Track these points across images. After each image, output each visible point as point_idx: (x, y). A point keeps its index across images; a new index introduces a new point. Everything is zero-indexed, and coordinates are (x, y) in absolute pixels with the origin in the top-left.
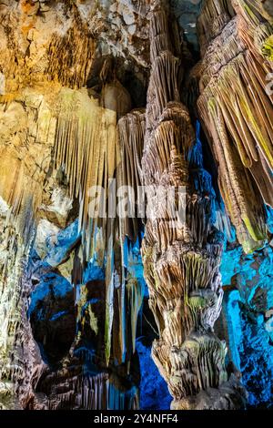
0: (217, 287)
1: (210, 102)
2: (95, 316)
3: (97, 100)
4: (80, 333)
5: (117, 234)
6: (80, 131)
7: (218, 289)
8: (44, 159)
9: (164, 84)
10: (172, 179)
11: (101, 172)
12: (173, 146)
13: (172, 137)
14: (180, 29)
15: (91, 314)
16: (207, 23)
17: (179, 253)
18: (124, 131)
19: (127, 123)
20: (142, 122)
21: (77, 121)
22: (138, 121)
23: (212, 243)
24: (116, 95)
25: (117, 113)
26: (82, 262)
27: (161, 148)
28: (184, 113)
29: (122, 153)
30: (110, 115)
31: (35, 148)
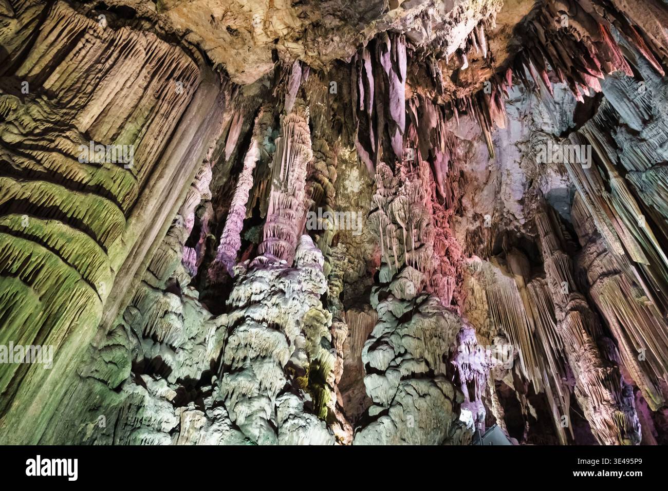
0: (636, 422)
1: (601, 298)
2: (534, 407)
3: (505, 266)
4: (527, 423)
5: (549, 370)
6: (504, 297)
7: (637, 423)
8: (484, 321)
9: (561, 275)
10: (590, 356)
11: (526, 326)
12: (583, 331)
13: (581, 323)
14: (556, 212)
15: (529, 405)
16: (579, 219)
17: (610, 412)
18: (534, 294)
19: (534, 287)
20: (545, 286)
21: (499, 291)
22: (542, 286)
23: (626, 396)
24: (519, 263)
25: (523, 277)
26: (520, 377)
27: (575, 331)
28: (584, 303)
29: (537, 310)
30: (519, 279)
31: (476, 313)
